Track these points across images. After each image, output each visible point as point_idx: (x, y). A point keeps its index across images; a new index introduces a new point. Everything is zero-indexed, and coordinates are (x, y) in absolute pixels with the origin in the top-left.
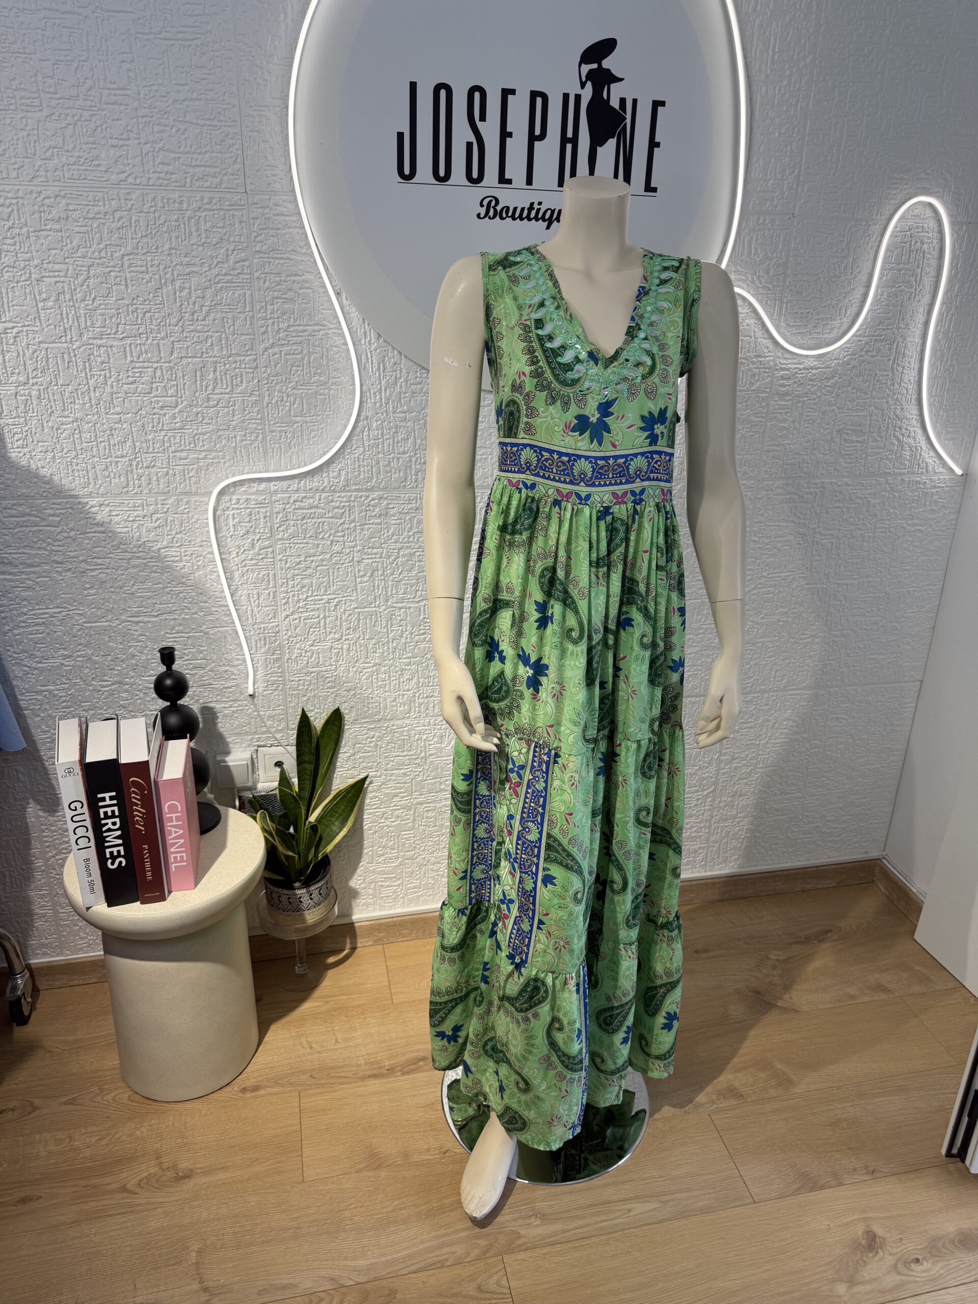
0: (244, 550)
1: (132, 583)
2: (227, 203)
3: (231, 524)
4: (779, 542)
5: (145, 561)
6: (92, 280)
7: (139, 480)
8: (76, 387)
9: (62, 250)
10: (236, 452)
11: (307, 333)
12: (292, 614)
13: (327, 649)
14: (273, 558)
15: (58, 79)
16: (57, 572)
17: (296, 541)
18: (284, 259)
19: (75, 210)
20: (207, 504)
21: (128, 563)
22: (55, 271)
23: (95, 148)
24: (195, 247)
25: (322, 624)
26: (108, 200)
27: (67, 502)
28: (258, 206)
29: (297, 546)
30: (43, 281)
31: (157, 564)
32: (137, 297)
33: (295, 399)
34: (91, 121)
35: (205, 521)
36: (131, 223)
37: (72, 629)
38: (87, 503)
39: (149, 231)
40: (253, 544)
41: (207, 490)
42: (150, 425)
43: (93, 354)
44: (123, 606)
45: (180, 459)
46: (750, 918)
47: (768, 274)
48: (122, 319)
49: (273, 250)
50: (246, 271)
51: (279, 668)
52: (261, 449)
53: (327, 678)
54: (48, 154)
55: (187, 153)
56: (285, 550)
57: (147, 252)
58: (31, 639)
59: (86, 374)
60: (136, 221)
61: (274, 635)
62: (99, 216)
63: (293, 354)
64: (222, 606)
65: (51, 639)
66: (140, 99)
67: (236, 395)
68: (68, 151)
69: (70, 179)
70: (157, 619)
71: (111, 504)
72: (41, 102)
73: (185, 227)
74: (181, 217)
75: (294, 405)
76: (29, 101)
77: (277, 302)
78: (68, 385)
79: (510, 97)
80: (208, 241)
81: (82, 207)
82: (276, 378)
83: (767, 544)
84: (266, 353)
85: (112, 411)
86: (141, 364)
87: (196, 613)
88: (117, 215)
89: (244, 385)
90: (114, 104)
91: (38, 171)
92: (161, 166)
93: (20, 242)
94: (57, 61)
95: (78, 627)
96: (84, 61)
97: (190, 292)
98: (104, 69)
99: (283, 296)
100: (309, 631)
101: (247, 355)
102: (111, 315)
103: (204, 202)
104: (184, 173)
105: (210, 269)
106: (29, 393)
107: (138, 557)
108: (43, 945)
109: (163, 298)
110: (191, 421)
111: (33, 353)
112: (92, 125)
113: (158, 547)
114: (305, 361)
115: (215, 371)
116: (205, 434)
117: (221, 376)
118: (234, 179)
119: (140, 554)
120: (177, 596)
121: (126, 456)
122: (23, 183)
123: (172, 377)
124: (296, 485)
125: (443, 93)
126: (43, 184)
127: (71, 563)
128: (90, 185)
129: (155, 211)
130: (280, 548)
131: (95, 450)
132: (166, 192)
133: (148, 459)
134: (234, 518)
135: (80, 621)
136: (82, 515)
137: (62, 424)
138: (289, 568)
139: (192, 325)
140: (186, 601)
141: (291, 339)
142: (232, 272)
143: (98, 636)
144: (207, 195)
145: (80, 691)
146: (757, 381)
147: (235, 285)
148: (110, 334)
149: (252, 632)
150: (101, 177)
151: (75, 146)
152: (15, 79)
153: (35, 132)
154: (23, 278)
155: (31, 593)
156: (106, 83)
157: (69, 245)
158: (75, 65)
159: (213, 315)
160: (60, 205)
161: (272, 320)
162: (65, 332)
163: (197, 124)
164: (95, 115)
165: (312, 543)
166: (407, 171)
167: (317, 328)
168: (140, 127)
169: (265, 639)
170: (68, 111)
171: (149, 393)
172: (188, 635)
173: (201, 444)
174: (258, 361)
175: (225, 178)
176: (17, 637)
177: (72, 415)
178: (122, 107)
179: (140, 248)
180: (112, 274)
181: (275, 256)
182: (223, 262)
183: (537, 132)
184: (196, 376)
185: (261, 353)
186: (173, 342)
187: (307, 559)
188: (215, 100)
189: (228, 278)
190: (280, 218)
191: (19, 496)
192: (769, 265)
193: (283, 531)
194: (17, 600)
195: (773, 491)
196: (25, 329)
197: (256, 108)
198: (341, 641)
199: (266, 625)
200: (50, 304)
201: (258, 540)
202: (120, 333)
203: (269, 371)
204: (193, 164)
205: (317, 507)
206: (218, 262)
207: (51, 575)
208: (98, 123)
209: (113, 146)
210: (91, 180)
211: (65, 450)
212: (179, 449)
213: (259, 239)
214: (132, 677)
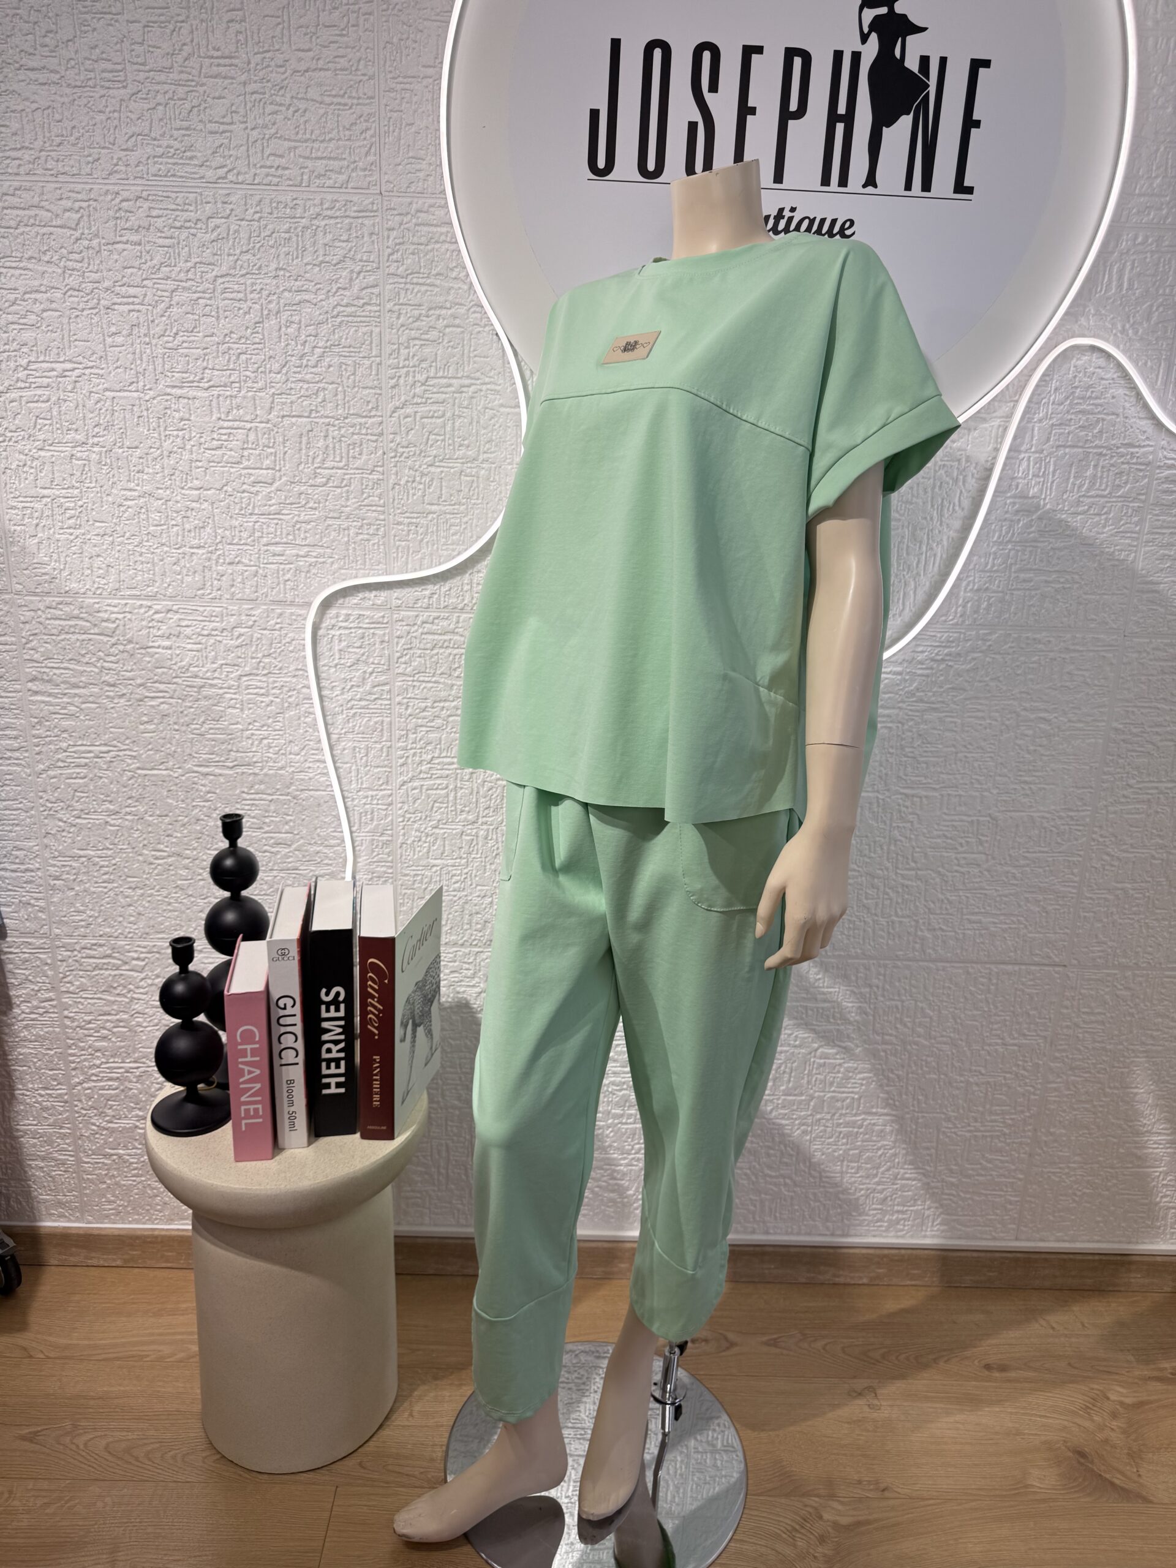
0: (353, 686)
1: (202, 720)
2: (355, 208)
3: (337, 648)
4: (1157, 733)
5: (221, 691)
6: (175, 310)
7: (219, 580)
8: (146, 451)
9: (140, 269)
10: (348, 550)
11: (452, 389)
12: (411, 780)
13: (456, 834)
14: (390, 699)
15: (149, 46)
16: (108, 697)
17: (421, 679)
18: (427, 285)
19: (158, 217)
20: (305, 619)
21: (199, 692)
22: (129, 297)
23: (189, 135)
24: (309, 267)
25: (451, 798)
26: (202, 203)
27: (126, 604)
28: (396, 212)
29: (424, 685)
30: (115, 310)
31: (237, 696)
32: (231, 332)
33: (432, 480)
34: (186, 99)
35: (302, 642)
36: (228, 234)
37: (121, 775)
38: (150, 607)
39: (252, 245)
40: (364, 679)
41: (307, 600)
42: (238, 507)
43: (170, 408)
44: (188, 751)
45: (274, 555)
46: (1083, 1325)
47: (1148, 319)
48: (210, 362)
49: (411, 274)
50: (373, 302)
51: (389, 854)
52: (382, 547)
53: (454, 875)
54: (130, 144)
55: (306, 141)
56: (407, 689)
57: (247, 273)
58: (69, 785)
59: (160, 434)
60: (236, 231)
61: (385, 807)
62: (188, 224)
63: (432, 417)
64: (318, 761)
65: (95, 787)
66: (250, 70)
67: (352, 471)
68: (155, 139)
69: (156, 175)
70: (231, 772)
71: (181, 611)
72: (126, 76)
73: (297, 240)
74: (293, 226)
75: (429, 488)
76: (111, 75)
77: (415, 345)
78: (136, 447)
79: (755, 58)
80: (327, 259)
81: (169, 212)
82: (407, 450)
83: (1136, 735)
84: (395, 415)
85: (189, 485)
86: (230, 424)
87: (281, 768)
88: (212, 223)
89: (364, 457)
90: (215, 77)
91: (116, 165)
92: (272, 158)
93: (89, 258)
94: (148, 22)
95: (129, 774)
96: (183, 22)
97: (300, 328)
98: (207, 31)
99: (424, 337)
100: (432, 807)
101: (370, 417)
102: (194, 357)
103: (325, 206)
104: (301, 168)
105: (328, 298)
106: (88, 456)
107: (212, 686)
108: (60, 1204)
109: (263, 335)
110: (291, 504)
111: (96, 404)
112: (188, 106)
113: (239, 673)
114: (448, 429)
115: (326, 436)
116: (308, 522)
117: (334, 444)
118: (365, 176)
119: (215, 682)
120: (260, 742)
121: (203, 547)
122: (98, 181)
123: (269, 442)
124: (426, 600)
125: (658, 53)
126: (122, 182)
127: (126, 686)
128: (180, 184)
129: (261, 218)
130: (400, 687)
131: (164, 535)
132: (276, 193)
133: (232, 552)
134: (340, 641)
135: (133, 766)
136: (144, 623)
137: (126, 499)
138: (410, 715)
139: (299, 372)
140: (271, 750)
141: (430, 396)
142: (356, 303)
143: (154, 788)
144: (329, 197)
145: (127, 862)
146: (1126, 483)
147: (359, 319)
148: (193, 382)
149: (357, 801)
150: (194, 173)
151: (165, 133)
152: (97, 46)
153: (116, 115)
154: (90, 305)
155: (73, 723)
156: (208, 50)
157: (149, 263)
158: (171, 27)
159: (328, 359)
160: (141, 210)
161: (406, 369)
162: (138, 377)
163: (321, 103)
164: (192, 91)
165: (444, 683)
166: (601, 163)
167: (467, 382)
168: (249, 105)
169: (372, 813)
170: (158, 87)
171: (238, 463)
172: (270, 798)
173: (302, 536)
174: (384, 424)
175: (354, 174)
176: (52, 781)
177: (138, 488)
178: (227, 81)
179: (238, 267)
180: (201, 301)
181: (415, 280)
182: (345, 289)
183: (793, 106)
184: (300, 443)
185: (389, 414)
186: (274, 394)
187: (436, 705)
188: (346, 70)
189: (349, 310)
190: (426, 229)
191: (66, 592)
192: (1151, 306)
193: (405, 663)
194: (56, 730)
195: (1148, 653)
196: (87, 371)
197: (400, 79)
198: (476, 825)
199: (374, 793)
200: (119, 340)
201: (371, 673)
202: (205, 380)
203: (398, 439)
204: (313, 155)
205: (453, 632)
206: (339, 288)
207: (100, 700)
208: (195, 102)
209: (211, 133)
210: (181, 177)
211: (128, 535)
212: (273, 541)
213: (395, 257)
214: (195, 849)
